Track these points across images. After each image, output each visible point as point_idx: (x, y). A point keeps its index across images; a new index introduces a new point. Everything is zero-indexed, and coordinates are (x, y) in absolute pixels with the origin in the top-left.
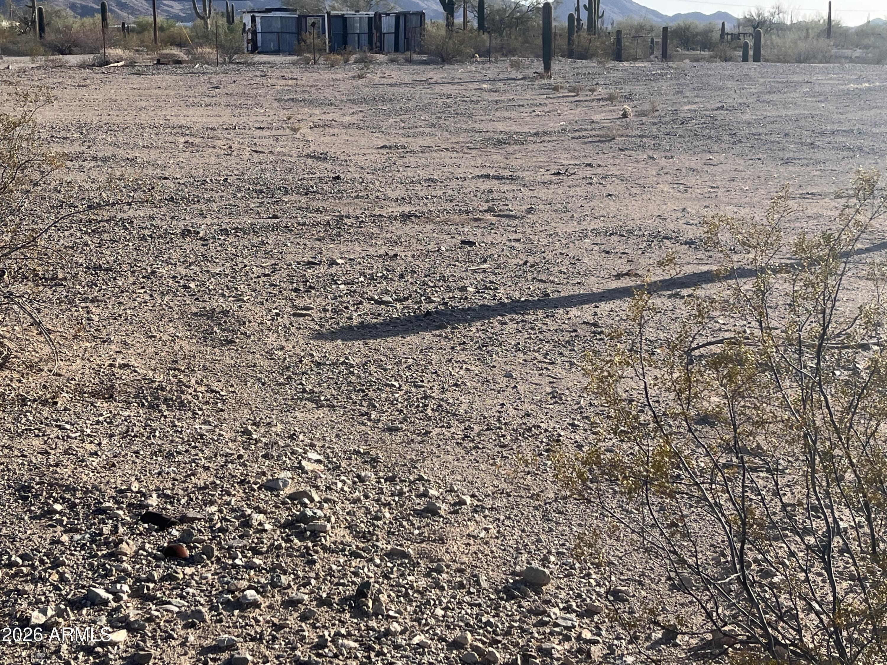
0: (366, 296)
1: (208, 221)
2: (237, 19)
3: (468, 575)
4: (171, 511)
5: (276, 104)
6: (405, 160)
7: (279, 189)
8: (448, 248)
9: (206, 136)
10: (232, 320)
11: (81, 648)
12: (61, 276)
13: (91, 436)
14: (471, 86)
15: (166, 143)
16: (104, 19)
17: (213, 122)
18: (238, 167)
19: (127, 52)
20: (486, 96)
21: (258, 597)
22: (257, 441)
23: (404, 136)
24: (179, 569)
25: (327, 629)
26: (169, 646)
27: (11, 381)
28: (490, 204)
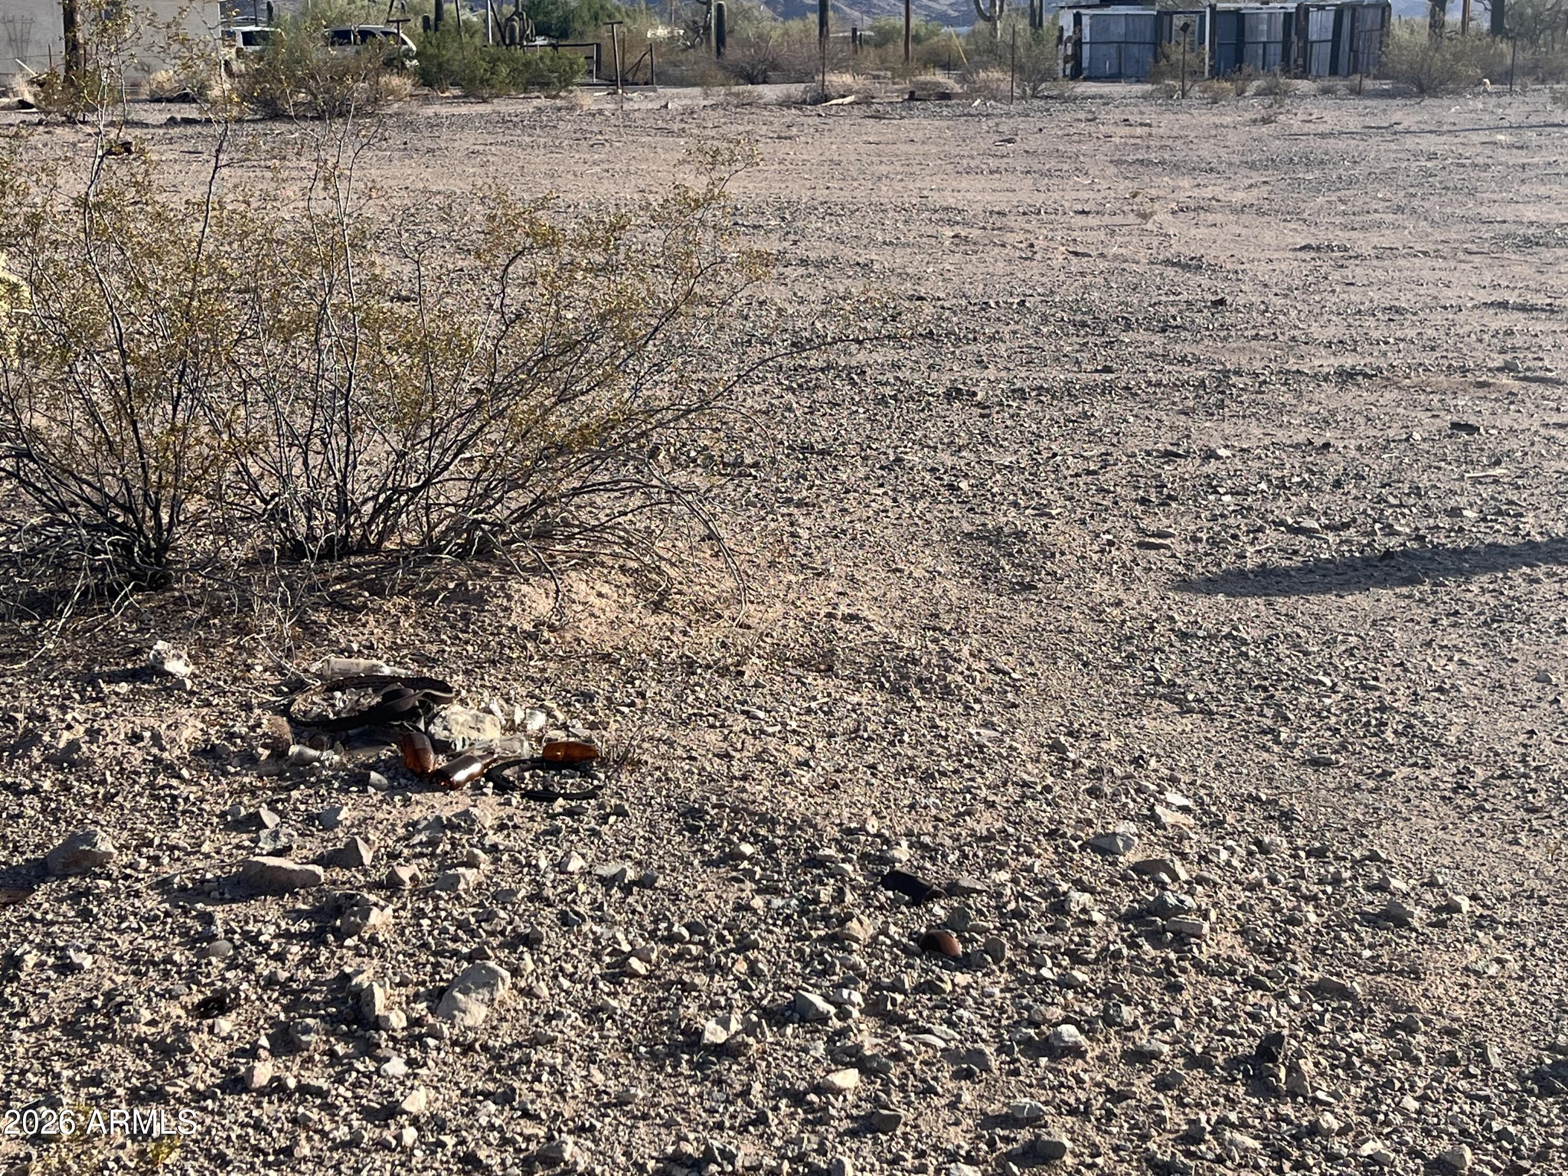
0: (1270, 517)
1: (991, 373)
2: (1047, 18)
3: (1466, 1043)
4: (931, 873)
5: (1111, 170)
6: (1345, 272)
7: (1116, 320)
8: (1426, 435)
9: (989, 226)
10: (1033, 549)
11: (782, 1093)
12: (749, 460)
13: (798, 734)
14: (1475, 138)
15: (921, 236)
16: (823, 22)
17: (1001, 202)
18: (1044, 280)
19: (860, 79)
20: (1502, 155)
21: (1081, 1038)
22: (1077, 764)
23: (1344, 227)
24: (945, 975)
25: (1203, 1109)
26: (929, 1106)
27: (672, 632)
28: (1509, 357)
